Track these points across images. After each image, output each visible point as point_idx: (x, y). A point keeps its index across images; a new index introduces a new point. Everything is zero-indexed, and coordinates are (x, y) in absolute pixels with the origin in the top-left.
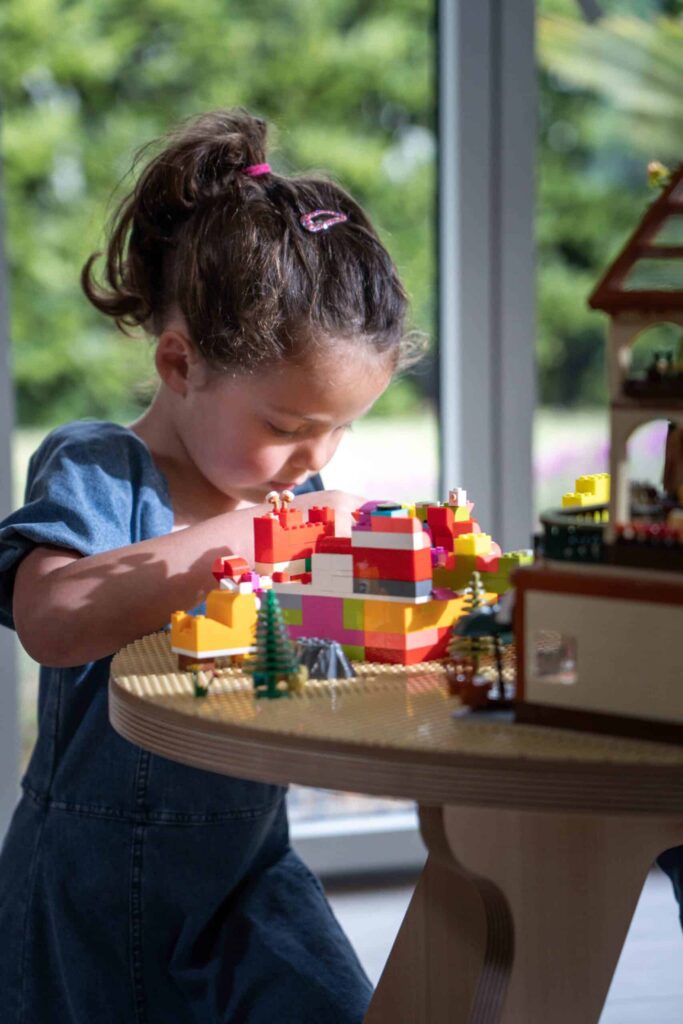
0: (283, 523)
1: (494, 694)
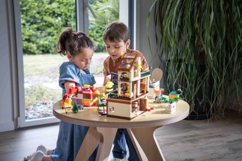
0: (73, 89)
1: (103, 113)
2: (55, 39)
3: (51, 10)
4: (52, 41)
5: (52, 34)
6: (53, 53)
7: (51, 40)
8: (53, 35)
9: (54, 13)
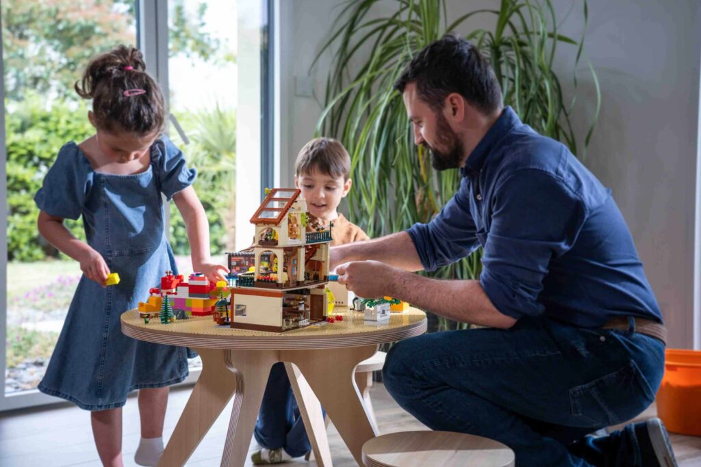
2: (32, 222)
3: (24, 148)
4: (24, 227)
5: (23, 209)
6: (23, 260)
7: (19, 226)
8: (27, 213)
9: (31, 155)
